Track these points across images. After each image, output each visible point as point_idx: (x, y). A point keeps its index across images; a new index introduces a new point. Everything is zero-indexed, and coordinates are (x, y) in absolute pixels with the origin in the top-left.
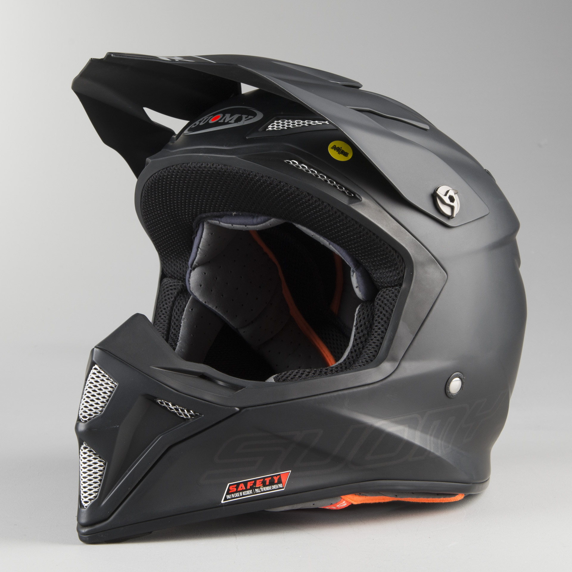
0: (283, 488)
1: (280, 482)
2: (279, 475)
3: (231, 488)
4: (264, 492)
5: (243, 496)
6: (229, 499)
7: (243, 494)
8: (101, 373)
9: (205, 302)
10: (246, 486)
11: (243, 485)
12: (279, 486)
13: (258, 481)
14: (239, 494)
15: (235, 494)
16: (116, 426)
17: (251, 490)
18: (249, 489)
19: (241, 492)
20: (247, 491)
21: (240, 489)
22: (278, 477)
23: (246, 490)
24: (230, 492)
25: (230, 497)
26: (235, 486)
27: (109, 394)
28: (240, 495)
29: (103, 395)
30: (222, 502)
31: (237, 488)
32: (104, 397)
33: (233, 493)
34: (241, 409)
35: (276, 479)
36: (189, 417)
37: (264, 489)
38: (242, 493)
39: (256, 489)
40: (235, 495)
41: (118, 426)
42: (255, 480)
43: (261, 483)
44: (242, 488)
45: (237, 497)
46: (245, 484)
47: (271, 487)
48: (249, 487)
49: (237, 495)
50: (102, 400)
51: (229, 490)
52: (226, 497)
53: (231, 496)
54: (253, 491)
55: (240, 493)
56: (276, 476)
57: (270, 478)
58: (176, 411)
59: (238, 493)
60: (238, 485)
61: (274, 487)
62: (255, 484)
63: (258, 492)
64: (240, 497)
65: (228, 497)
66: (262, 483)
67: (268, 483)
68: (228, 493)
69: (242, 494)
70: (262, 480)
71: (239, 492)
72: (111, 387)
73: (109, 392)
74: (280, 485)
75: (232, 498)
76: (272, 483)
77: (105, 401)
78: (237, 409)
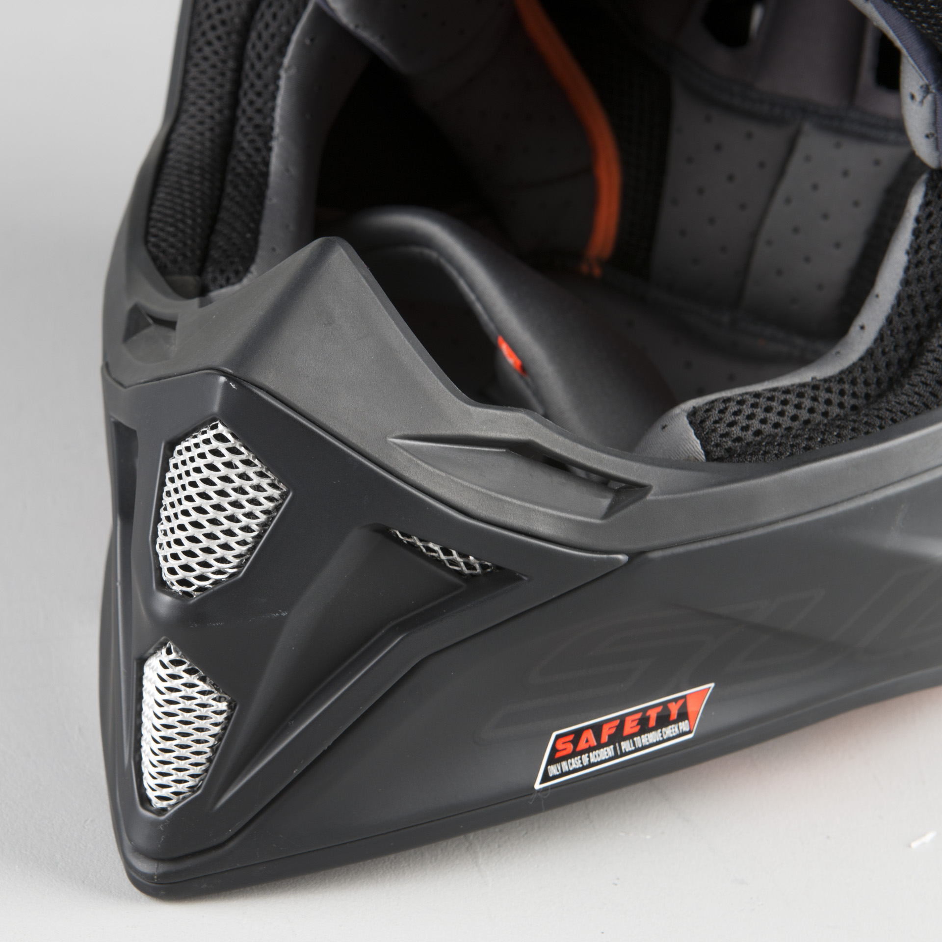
0: (690, 732)
1: (683, 716)
2: (684, 697)
3: (560, 746)
4: (644, 747)
5: (591, 765)
6: (555, 777)
7: (589, 761)
8: (238, 452)
9: (357, 26)
10: (598, 736)
11: (589, 735)
12: (681, 728)
13: (628, 720)
14: (581, 759)
15: (569, 761)
16: (280, 613)
17: (612, 747)
18: (607, 745)
19: (587, 755)
20: (602, 750)
21: (582, 745)
22: (680, 702)
23: (600, 746)
24: (558, 755)
25: (558, 771)
26: (571, 738)
27: (263, 518)
28: (582, 763)
29: (245, 521)
30: (538, 786)
31: (575, 742)
32: (247, 529)
33: (566, 758)
34: (634, 556)
35: (674, 709)
36: (479, 570)
37: (643, 741)
38: (589, 757)
39: (622, 743)
40: (571, 764)
41: (284, 614)
42: (622, 719)
43: (635, 723)
44: (587, 741)
45: (575, 771)
46: (597, 729)
47: (661, 732)
48: (605, 738)
49: (575, 763)
50: (241, 535)
51: (554, 750)
52: (546, 771)
53: (559, 768)
54: (615, 749)
55: (583, 756)
56: (676, 700)
57: (660, 709)
58: (443, 557)
59: (579, 757)
60: (578, 733)
61: (669, 731)
62: (621, 727)
63: (627, 750)
64: (584, 768)
65: (553, 770)
66: (638, 724)
67: (652, 723)
68: (552, 761)
69: (588, 759)
70: (639, 716)
71: (581, 753)
72: (270, 499)
73: (264, 512)
74: (684, 726)
75: (563, 774)
76: (664, 720)
77: (249, 540)
78: (622, 558)
